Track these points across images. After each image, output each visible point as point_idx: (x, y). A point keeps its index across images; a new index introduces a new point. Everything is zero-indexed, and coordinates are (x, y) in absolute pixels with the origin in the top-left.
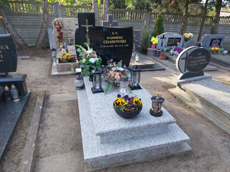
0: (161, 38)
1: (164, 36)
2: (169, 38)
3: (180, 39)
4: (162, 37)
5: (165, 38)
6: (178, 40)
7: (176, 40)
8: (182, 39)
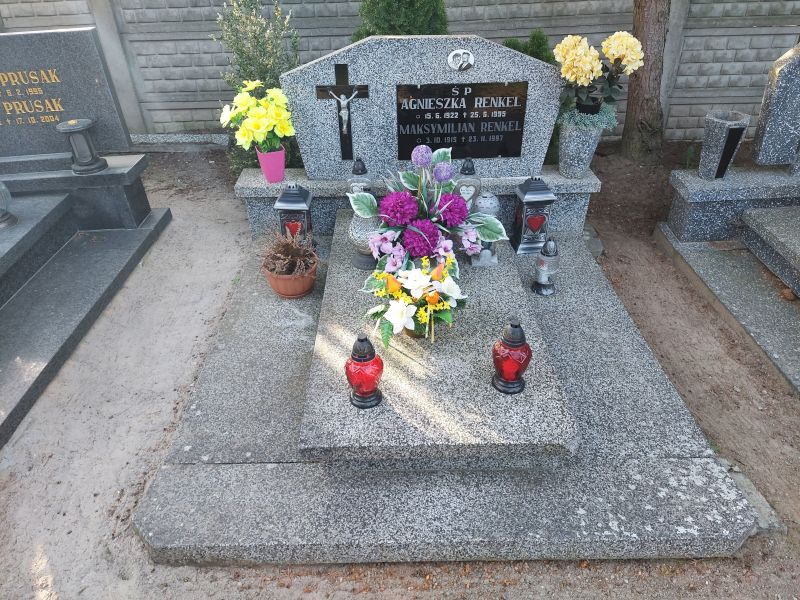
0: (323, 92)
1: (341, 71)
2: (405, 91)
3: (519, 89)
4: (330, 79)
5: (363, 92)
6: (498, 102)
7: (480, 102)
8: (533, 94)
